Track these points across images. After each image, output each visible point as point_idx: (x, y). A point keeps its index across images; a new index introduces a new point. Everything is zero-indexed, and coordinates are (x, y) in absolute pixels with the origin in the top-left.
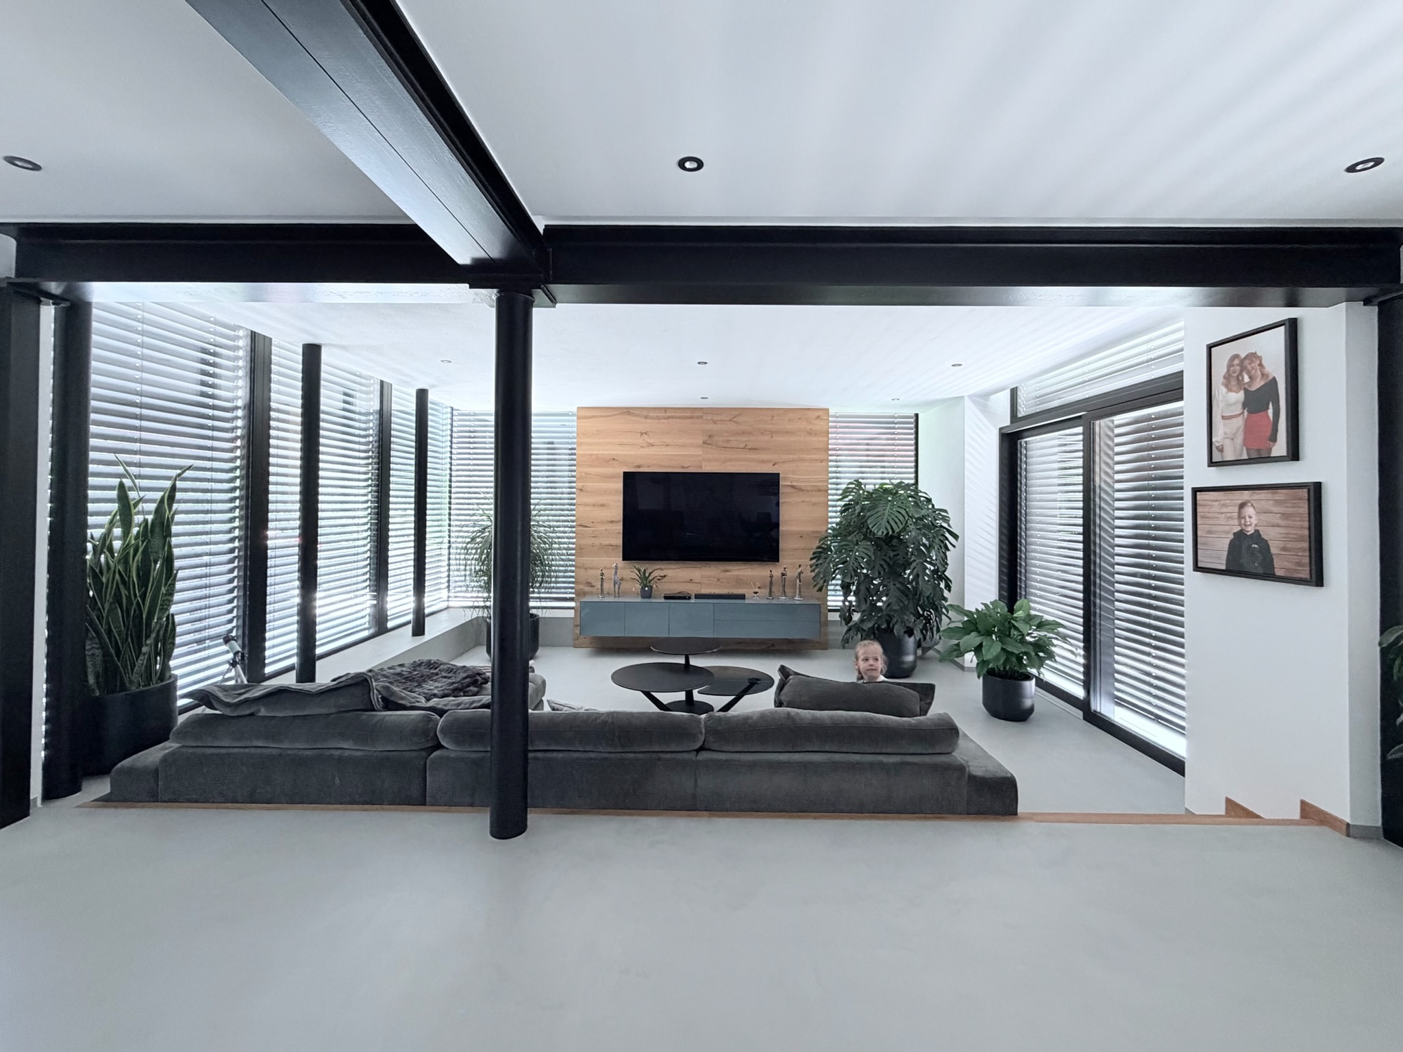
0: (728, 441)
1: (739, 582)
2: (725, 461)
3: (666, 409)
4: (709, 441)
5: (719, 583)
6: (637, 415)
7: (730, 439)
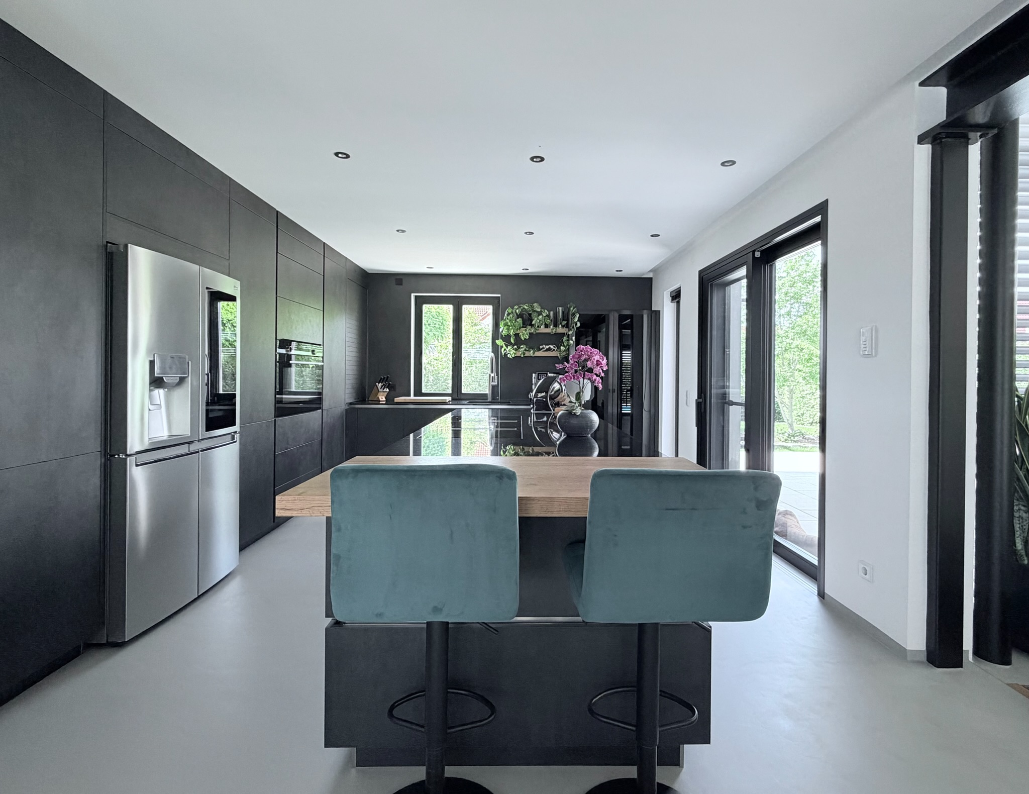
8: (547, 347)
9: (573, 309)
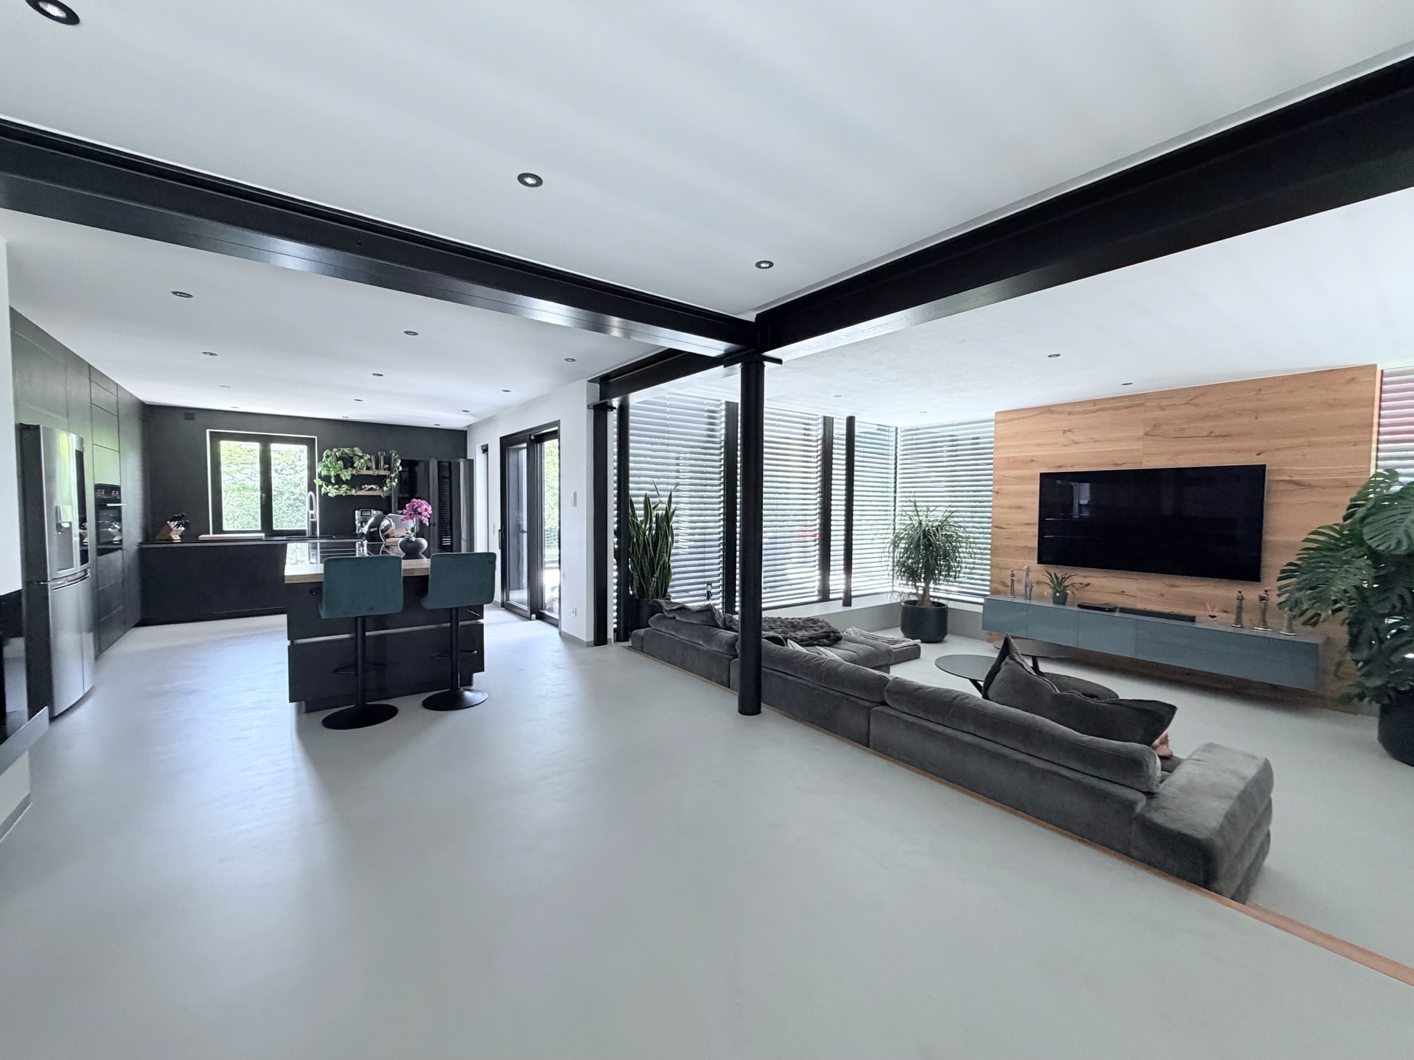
0: (1183, 430)
1: (1193, 600)
2: (1178, 453)
3: (1095, 402)
4: (1154, 431)
5: (1162, 599)
6: (1061, 413)
7: (1186, 426)
8: (370, 487)
9: (396, 455)
